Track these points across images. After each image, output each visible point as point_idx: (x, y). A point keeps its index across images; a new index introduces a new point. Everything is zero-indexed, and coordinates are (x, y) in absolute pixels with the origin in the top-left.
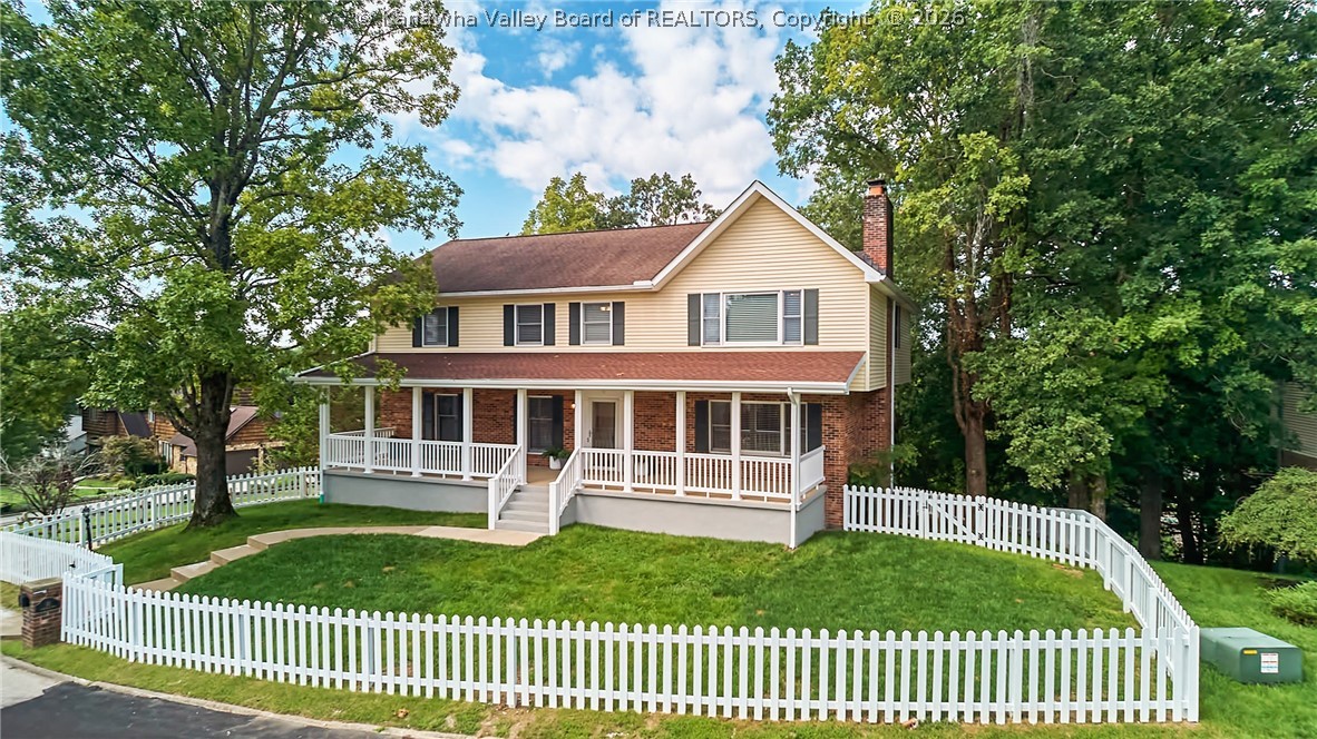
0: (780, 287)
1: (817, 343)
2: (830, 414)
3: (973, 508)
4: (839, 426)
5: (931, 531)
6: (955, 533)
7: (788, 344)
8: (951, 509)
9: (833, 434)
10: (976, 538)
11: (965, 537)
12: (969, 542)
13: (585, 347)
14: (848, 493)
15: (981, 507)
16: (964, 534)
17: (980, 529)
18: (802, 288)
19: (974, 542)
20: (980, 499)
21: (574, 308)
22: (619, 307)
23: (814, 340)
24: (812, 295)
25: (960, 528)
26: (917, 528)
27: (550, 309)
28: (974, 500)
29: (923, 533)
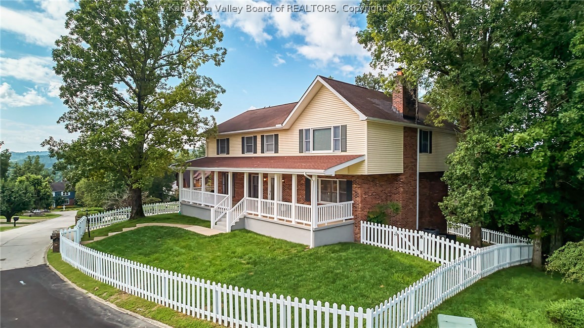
0: (332, 125)
1: (346, 151)
2: (355, 186)
3: (418, 237)
4: (359, 191)
5: (398, 247)
6: (409, 249)
7: (336, 151)
8: (407, 237)
9: (357, 196)
10: (419, 253)
11: (414, 252)
12: (416, 255)
13: (266, 154)
14: (364, 225)
15: (421, 237)
16: (414, 250)
17: (421, 248)
18: (340, 125)
19: (418, 255)
20: (421, 233)
21: (262, 137)
22: (277, 136)
23: (345, 150)
24: (344, 128)
25: (412, 247)
26: (392, 245)
27: (255, 137)
28: (418, 233)
29: (395, 248)
